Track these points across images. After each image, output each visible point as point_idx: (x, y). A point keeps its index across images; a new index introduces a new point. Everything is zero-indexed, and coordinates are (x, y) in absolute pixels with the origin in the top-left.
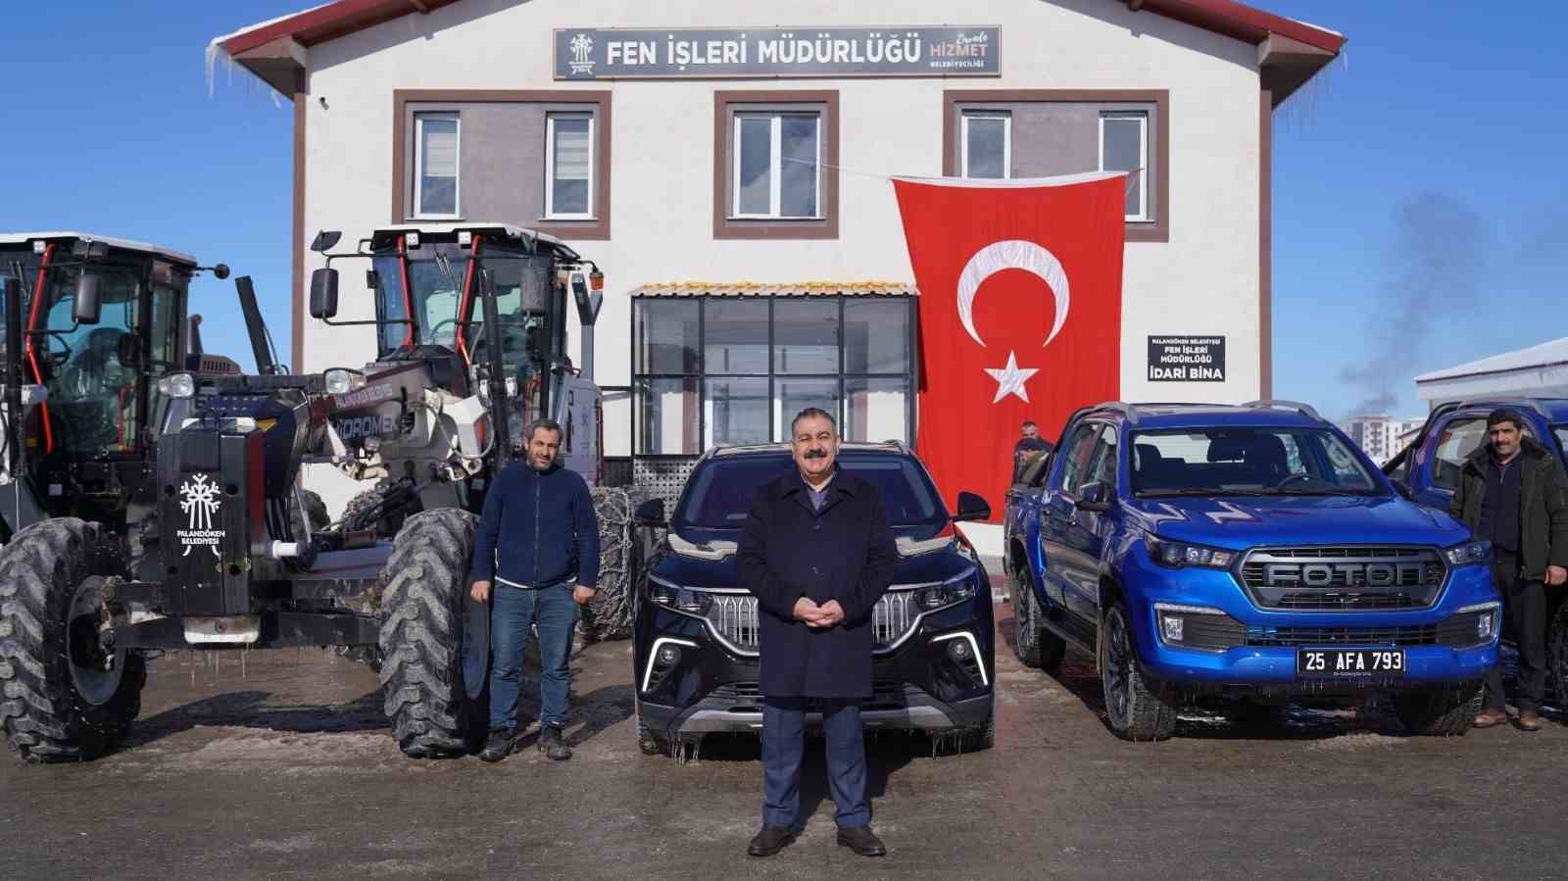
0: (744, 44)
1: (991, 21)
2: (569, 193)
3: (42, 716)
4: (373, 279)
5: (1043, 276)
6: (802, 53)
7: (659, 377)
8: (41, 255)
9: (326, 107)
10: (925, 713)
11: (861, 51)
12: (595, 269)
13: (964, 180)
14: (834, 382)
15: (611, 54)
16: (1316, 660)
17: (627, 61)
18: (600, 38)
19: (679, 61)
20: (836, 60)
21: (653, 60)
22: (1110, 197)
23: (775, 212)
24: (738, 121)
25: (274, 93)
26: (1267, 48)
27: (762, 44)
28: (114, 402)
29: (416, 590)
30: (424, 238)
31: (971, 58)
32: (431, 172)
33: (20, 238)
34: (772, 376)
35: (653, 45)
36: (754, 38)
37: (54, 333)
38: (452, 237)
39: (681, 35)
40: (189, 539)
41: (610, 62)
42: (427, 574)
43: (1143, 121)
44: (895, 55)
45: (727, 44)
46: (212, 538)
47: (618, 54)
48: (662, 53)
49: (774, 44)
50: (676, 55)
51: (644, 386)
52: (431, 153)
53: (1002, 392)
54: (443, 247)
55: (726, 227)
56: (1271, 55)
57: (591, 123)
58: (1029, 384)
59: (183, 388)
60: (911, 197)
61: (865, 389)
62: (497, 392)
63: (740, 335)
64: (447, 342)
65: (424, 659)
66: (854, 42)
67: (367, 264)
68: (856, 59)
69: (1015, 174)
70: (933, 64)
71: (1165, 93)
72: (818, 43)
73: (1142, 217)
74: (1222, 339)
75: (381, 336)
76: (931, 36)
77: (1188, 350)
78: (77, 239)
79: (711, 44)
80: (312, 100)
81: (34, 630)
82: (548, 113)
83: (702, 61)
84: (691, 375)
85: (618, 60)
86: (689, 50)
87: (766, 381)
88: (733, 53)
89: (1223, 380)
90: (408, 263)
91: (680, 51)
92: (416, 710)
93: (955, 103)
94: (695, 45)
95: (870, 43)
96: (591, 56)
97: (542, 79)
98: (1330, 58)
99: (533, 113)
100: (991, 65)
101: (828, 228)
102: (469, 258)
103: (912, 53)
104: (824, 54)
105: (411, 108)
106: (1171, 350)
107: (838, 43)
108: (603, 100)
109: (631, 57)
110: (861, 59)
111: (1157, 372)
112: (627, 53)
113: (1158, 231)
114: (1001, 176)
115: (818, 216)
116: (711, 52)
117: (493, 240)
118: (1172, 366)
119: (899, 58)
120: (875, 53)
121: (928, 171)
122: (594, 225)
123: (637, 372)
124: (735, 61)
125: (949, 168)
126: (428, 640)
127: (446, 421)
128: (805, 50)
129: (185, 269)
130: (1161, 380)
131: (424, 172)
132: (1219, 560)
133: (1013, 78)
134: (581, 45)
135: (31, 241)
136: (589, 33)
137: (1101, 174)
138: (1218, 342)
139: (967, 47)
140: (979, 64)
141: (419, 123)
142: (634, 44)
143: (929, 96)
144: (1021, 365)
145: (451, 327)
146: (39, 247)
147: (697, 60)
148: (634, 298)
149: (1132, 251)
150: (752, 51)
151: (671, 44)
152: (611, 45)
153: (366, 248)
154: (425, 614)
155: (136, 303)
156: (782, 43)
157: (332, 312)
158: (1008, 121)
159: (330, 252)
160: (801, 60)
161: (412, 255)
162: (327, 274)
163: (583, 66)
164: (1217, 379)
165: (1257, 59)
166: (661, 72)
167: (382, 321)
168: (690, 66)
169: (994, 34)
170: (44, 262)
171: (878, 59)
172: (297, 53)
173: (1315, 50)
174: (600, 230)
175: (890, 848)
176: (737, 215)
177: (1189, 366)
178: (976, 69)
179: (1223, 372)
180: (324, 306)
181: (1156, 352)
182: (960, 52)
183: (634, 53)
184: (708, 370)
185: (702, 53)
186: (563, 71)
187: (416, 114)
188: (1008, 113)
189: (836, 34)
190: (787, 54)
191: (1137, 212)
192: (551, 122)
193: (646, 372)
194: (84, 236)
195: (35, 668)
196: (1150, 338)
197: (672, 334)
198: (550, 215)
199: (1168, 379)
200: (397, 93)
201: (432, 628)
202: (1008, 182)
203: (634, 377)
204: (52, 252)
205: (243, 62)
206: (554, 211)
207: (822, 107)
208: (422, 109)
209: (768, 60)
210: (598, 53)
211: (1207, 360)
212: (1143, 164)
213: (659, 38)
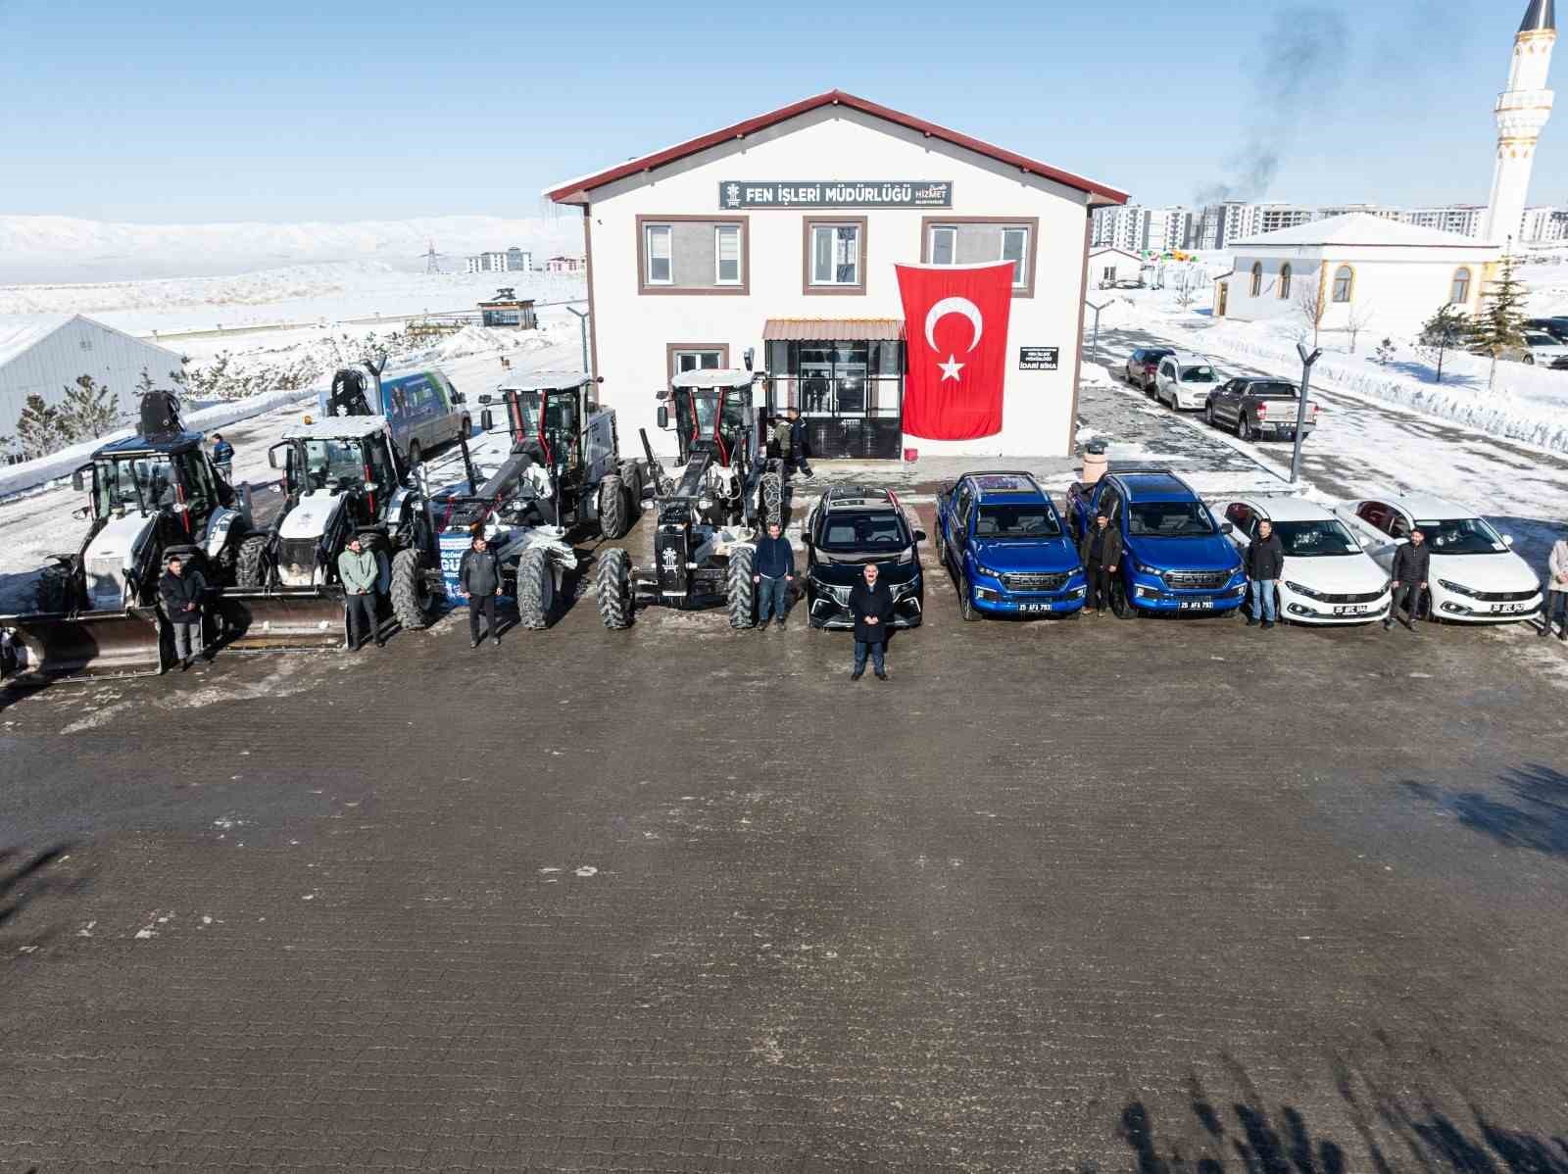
0: (818, 191)
1: (948, 178)
2: (728, 269)
3: (619, 619)
5: (969, 317)
6: (848, 196)
9: (601, 215)
11: (880, 195)
13: (931, 266)
15: (749, 195)
16: (1023, 607)
17: (757, 200)
18: (743, 187)
19: (784, 199)
20: (867, 199)
21: (771, 199)
22: (1006, 274)
23: (834, 281)
24: (815, 233)
26: (1091, 197)
27: (828, 190)
29: (739, 583)
31: (937, 199)
32: (656, 256)
33: (531, 389)
35: (771, 190)
36: (823, 188)
39: (785, 185)
40: (666, 568)
41: (748, 200)
42: (742, 577)
43: (1025, 232)
44: (897, 197)
45: (810, 190)
46: (674, 567)
47: (752, 195)
48: (775, 194)
49: (834, 190)
50: (783, 196)
52: (655, 245)
53: (946, 375)
55: (808, 290)
56: (1090, 200)
57: (739, 232)
58: (960, 372)
60: (905, 275)
65: (743, 604)
66: (876, 190)
68: (877, 198)
69: (958, 262)
70: (917, 202)
71: (1037, 219)
72: (857, 190)
73: (1021, 285)
74: (1058, 348)
76: (917, 186)
77: (1040, 355)
79: (801, 190)
80: (594, 213)
81: (617, 594)
82: (716, 226)
85: (752, 199)
86: (789, 193)
88: (813, 195)
89: (1056, 370)
91: (785, 194)
92: (740, 618)
93: (928, 223)
94: (792, 191)
95: (884, 191)
96: (738, 196)
97: (715, 210)
99: (707, 226)
100: (947, 202)
101: (861, 290)
103: (907, 196)
104: (860, 196)
105: (645, 224)
106: (1032, 354)
107: (867, 190)
108: (745, 221)
109: (759, 197)
110: (880, 199)
111: (1023, 365)
112: (757, 195)
113: (1029, 293)
114: (949, 262)
115: (856, 283)
116: (801, 195)
118: (1031, 362)
119: (899, 198)
120: (887, 196)
121: (913, 261)
122: (741, 287)
124: (814, 199)
125: (923, 260)
126: (744, 599)
128: (850, 194)
130: (1026, 368)
131: (652, 255)
132: (996, 574)
133: (958, 209)
134: (733, 190)
135: (535, 390)
136: (738, 183)
137: (1002, 262)
138: (1055, 350)
139: (935, 193)
140: (941, 202)
141: (649, 231)
142: (761, 190)
143: (914, 219)
146: (539, 394)
147: (796, 199)
149: (1014, 302)
150: (823, 194)
151: (780, 190)
152: (749, 190)
154: (743, 591)
156: (838, 190)
157: (667, 425)
158: (955, 231)
159: (664, 400)
160: (848, 199)
163: (735, 202)
164: (1054, 369)
165: (1085, 201)
166: (776, 204)
168: (790, 202)
169: (949, 185)
171: (889, 199)
172: (585, 197)
173: (1114, 202)
174: (745, 290)
176: (814, 283)
177: (1040, 362)
178: (939, 205)
179: (1057, 365)
180: (663, 423)
181: (1024, 355)
182: (931, 195)
183: (761, 194)
185: (796, 195)
186: (724, 204)
187: (647, 227)
188: (956, 228)
189: (867, 185)
190: (841, 195)
191: (1018, 281)
195: (618, 606)
196: (1022, 348)
198: (718, 282)
199: (1029, 369)
200: (637, 216)
201: (745, 594)
202: (953, 266)
206: (721, 279)
207: (859, 225)
208: (649, 224)
209: (831, 200)
210: (742, 195)
211: (1050, 359)
212: (1024, 256)
213: (774, 186)
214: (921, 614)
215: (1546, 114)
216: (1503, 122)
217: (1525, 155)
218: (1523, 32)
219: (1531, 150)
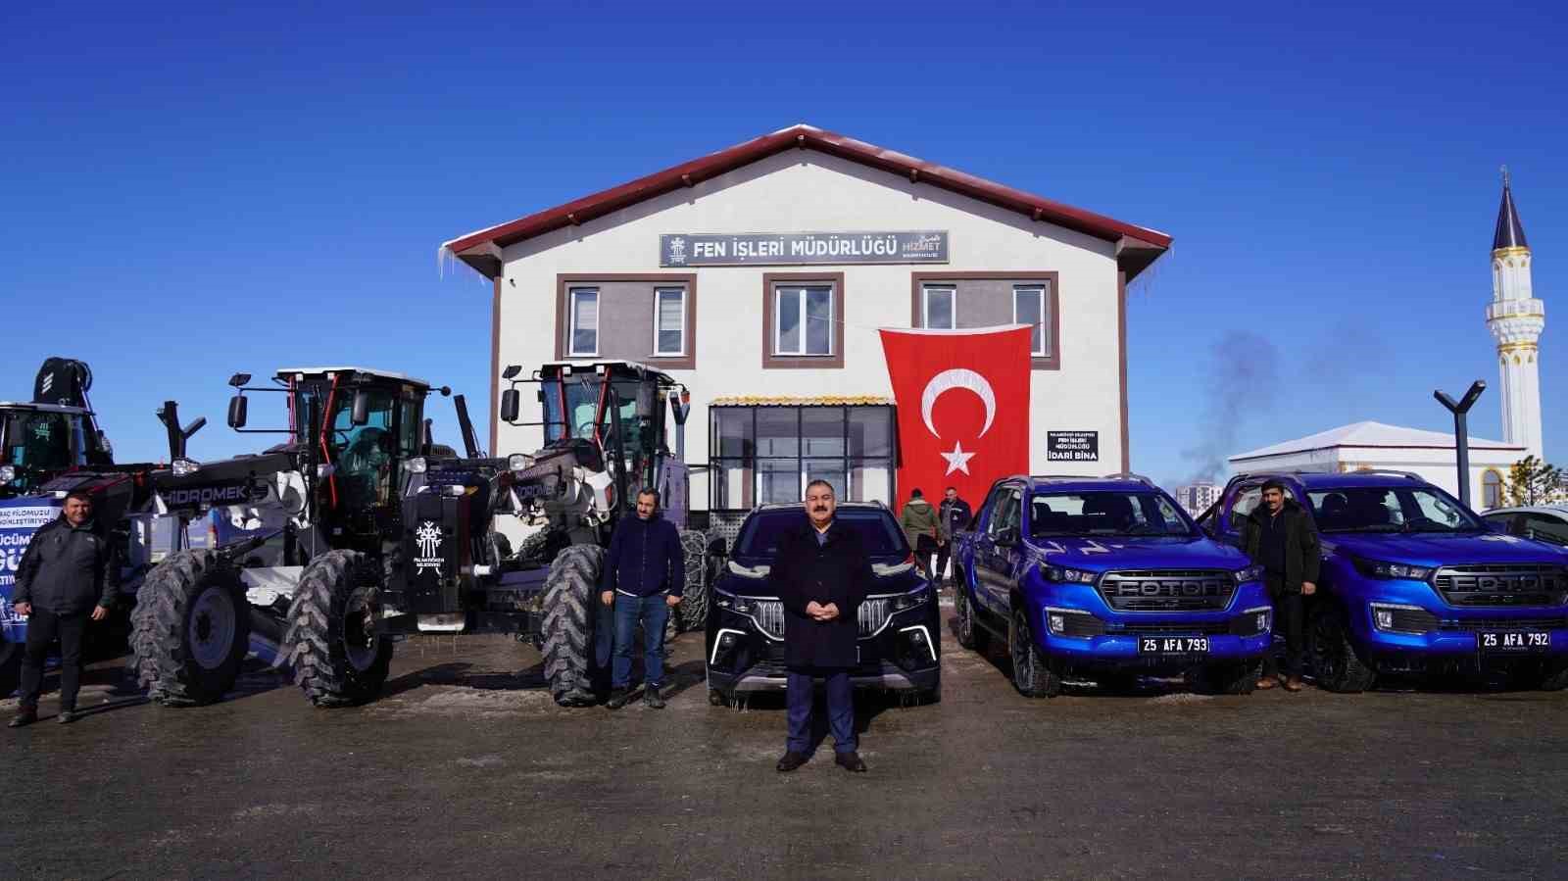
0: (782, 244)
1: (942, 228)
2: (669, 339)
3: (326, 677)
4: (542, 396)
5: (978, 392)
6: (819, 249)
7: (727, 458)
8: (332, 381)
9: (514, 285)
10: (895, 678)
11: (859, 247)
12: (684, 389)
13: (926, 330)
14: (842, 461)
15: (697, 251)
16: (1151, 644)
17: (707, 255)
18: (689, 241)
19: (740, 254)
20: (842, 253)
21: (723, 254)
22: (1022, 341)
23: (803, 351)
24: (778, 292)
25: (481, 276)
26: (1121, 245)
27: (794, 243)
28: (376, 475)
29: (565, 597)
30: (574, 370)
31: (930, 252)
32: (581, 326)
33: (319, 371)
34: (800, 458)
35: (724, 244)
36: (788, 240)
37: (339, 431)
38: (593, 368)
39: (741, 238)
40: (421, 564)
41: (696, 255)
42: (573, 587)
43: (1042, 292)
44: (880, 250)
45: (772, 243)
46: (435, 563)
47: (701, 250)
48: (729, 249)
49: (801, 243)
50: (738, 250)
51: (717, 465)
52: (580, 314)
53: (951, 469)
54: (586, 376)
55: (770, 361)
56: (1124, 249)
57: (684, 294)
58: (969, 463)
59: (419, 467)
60: (892, 341)
61: (861, 466)
62: (620, 468)
63: (781, 431)
64: (588, 436)
65: (570, 641)
66: (853, 242)
67: (538, 386)
68: (854, 252)
69: (959, 326)
70: (904, 256)
71: (1056, 273)
72: (830, 243)
73: (1042, 353)
74: (1096, 433)
75: (546, 433)
76: (903, 238)
77: (1073, 440)
78: (354, 371)
79: (761, 244)
80: (505, 281)
81: (323, 622)
82: (656, 289)
83: (755, 254)
84: (748, 458)
85: (701, 254)
86: (747, 247)
87: (797, 462)
88: (776, 249)
89: (1097, 460)
90: (564, 386)
91: (741, 248)
92: (565, 675)
93: (918, 279)
94: (751, 244)
95: (864, 242)
96: (684, 252)
97: (653, 266)
98: (1164, 251)
99: (647, 288)
100: (942, 255)
101: (837, 362)
102: (603, 382)
103: (891, 249)
104: (834, 249)
105: (568, 285)
106: (1063, 440)
107: (843, 242)
108: (690, 281)
109: (709, 252)
110: (858, 253)
111: (1054, 455)
112: (707, 250)
113: (1053, 362)
114: (950, 327)
115: (830, 354)
116: (761, 249)
117: (618, 371)
118: (1063, 451)
119: (883, 252)
120: (867, 248)
121: (902, 324)
122: (685, 360)
123: (713, 455)
124: (776, 254)
125: (916, 321)
126: (573, 629)
127: (586, 487)
128: (822, 246)
129: (422, 390)
130: (1057, 460)
131: (576, 325)
132: (1087, 578)
133: (957, 264)
134: (678, 245)
135: (326, 373)
136: (683, 237)
137: (1015, 326)
138: (1093, 435)
139: (926, 245)
140: (935, 255)
141: (573, 295)
142: (711, 244)
143: (902, 275)
144: (964, 450)
145: (591, 426)
146: (331, 376)
147: (751, 254)
148: (710, 407)
149: (1036, 376)
150: (788, 247)
151: (735, 244)
152: (697, 245)
153: (537, 376)
154: (571, 613)
155: (391, 411)
156: (807, 243)
157: (515, 417)
158: (954, 292)
159: (514, 379)
160: (819, 253)
161: (566, 380)
162: (512, 393)
163: (679, 258)
164: (1093, 459)
165: (1115, 251)
166: (729, 261)
167: (547, 423)
168: (747, 257)
169: (944, 236)
170: (334, 386)
171: (869, 252)
172: (496, 251)
173: (1153, 246)
174: (689, 363)
175: (870, 766)
176: (778, 353)
177: (1074, 451)
178: (932, 258)
179: (1096, 455)
180: (510, 413)
181: (1052, 441)
182: (922, 248)
183: (711, 249)
184: (758, 454)
185: (756, 249)
186: (666, 260)
188: (954, 286)
189: (842, 237)
190: (810, 250)
191: (1038, 350)
192: (658, 294)
193: (718, 455)
194: (360, 370)
195: (322, 646)
196: (1049, 433)
197: (735, 430)
198: (657, 353)
199: (1060, 459)
200: (559, 276)
201: (576, 622)
202: (954, 331)
203: (710, 458)
204: (339, 380)
205: (461, 257)
206: (660, 351)
207: (833, 283)
208: (575, 286)
209: (798, 253)
210: (688, 250)
211: (1086, 447)
212: (1042, 319)
213: (727, 240)
214: (937, 663)
215: (1541, 322)
216: (1499, 330)
217: (1530, 360)
218: (1497, 250)
219: (1535, 355)
